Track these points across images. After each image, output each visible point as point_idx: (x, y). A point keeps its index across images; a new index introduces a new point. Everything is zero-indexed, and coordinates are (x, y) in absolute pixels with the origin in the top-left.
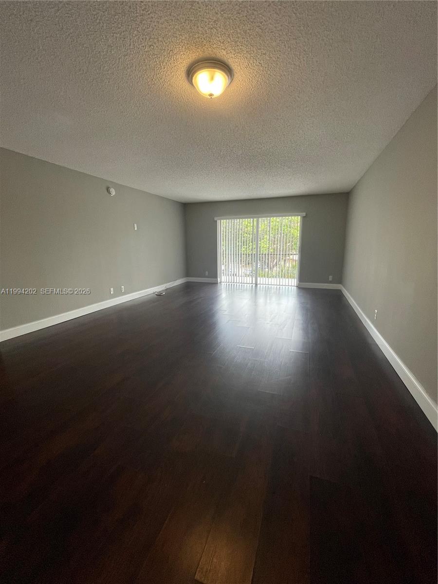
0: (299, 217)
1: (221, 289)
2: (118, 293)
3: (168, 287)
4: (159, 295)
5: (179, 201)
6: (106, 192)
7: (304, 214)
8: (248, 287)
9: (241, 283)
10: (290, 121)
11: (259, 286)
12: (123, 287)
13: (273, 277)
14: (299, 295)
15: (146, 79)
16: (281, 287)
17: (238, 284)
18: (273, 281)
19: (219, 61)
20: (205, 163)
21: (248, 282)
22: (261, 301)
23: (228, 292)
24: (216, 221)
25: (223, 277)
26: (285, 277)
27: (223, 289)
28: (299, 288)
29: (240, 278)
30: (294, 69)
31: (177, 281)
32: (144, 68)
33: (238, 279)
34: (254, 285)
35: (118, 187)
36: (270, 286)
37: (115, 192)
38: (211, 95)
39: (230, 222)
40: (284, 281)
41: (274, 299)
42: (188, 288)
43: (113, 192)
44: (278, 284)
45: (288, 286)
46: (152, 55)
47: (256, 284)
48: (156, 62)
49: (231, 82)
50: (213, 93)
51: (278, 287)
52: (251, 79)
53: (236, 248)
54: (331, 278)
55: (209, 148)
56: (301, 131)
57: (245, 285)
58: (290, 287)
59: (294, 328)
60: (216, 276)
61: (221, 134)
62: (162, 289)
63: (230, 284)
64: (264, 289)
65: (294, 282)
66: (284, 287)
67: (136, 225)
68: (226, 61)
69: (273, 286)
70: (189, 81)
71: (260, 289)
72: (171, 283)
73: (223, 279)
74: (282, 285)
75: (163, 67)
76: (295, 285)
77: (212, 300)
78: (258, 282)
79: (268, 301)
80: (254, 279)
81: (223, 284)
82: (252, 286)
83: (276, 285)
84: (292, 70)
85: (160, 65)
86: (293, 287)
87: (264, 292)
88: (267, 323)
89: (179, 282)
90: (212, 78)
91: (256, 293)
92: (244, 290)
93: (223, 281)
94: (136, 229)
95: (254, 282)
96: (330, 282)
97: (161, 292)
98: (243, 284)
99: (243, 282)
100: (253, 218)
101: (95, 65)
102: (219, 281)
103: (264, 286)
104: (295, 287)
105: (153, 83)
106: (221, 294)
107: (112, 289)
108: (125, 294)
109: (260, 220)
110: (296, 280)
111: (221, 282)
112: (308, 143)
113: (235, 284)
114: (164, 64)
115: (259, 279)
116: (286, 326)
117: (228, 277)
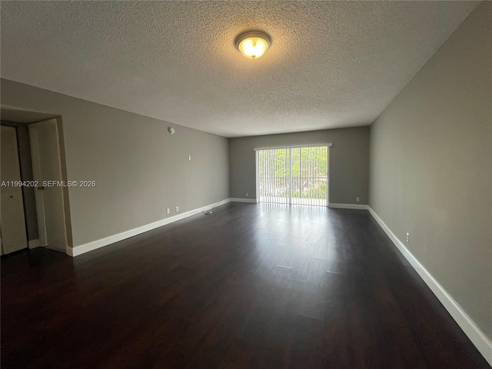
0: (326, 147)
1: (259, 209)
2: (173, 213)
3: (214, 207)
4: (207, 214)
5: (225, 136)
6: (167, 132)
7: (331, 145)
8: (283, 207)
9: (277, 203)
10: (319, 72)
11: (292, 206)
12: (177, 207)
13: (305, 197)
14: (329, 215)
15: (202, 48)
16: (313, 207)
17: (274, 204)
18: (305, 202)
19: (260, 32)
20: (247, 107)
21: (283, 202)
22: (295, 220)
23: (265, 211)
24: (255, 151)
25: (261, 197)
26: (315, 198)
27: (261, 209)
28: (330, 208)
29: (276, 198)
30: (322, 34)
31: (222, 201)
32: (201, 40)
33: (274, 199)
34: (288, 205)
35: (177, 127)
36: (303, 206)
37: (175, 131)
38: (254, 56)
39: (267, 152)
40: (316, 201)
41: (307, 219)
42: (232, 207)
43: (173, 131)
44: (310, 204)
45: (319, 206)
46: (208, 31)
47: (290, 204)
48: (211, 35)
49: (269, 47)
50: (255, 55)
51: (310, 207)
52: (286, 43)
53: (272, 171)
54: (358, 199)
55: (251, 96)
56: (328, 80)
57: (281, 205)
58: (321, 207)
59: (329, 248)
60: (255, 197)
61: (260, 85)
62: (210, 208)
63: (268, 204)
64: (298, 210)
65: (324, 202)
66: (315, 207)
67: (190, 157)
68: (267, 31)
69: (305, 206)
70: (236, 47)
71: (294, 209)
72: (218, 203)
73: (261, 199)
74: (314, 205)
75: (216, 39)
76: (326, 205)
77: (252, 218)
78: (292, 203)
79: (302, 221)
80: (288, 199)
81: (261, 203)
82: (287, 206)
83: (309, 205)
84: (321, 34)
85: (214, 37)
86: (323, 208)
87: (298, 212)
88: (303, 243)
89: (223, 202)
90: (255, 44)
91: (290, 213)
92: (280, 210)
93: (261, 201)
94: (190, 159)
95: (288, 202)
96: (358, 203)
97: (209, 211)
98: (279, 204)
99: (278, 202)
100: (286, 148)
101: (164, 41)
102: (257, 201)
103: (298, 206)
104: (326, 207)
105: (207, 50)
106: (260, 213)
107: (168, 210)
108: (178, 213)
109: (292, 149)
110: (326, 200)
111: (259, 202)
112: (334, 88)
113: (272, 204)
114: (217, 36)
115: (292, 199)
116: (321, 247)
117: (265, 197)
